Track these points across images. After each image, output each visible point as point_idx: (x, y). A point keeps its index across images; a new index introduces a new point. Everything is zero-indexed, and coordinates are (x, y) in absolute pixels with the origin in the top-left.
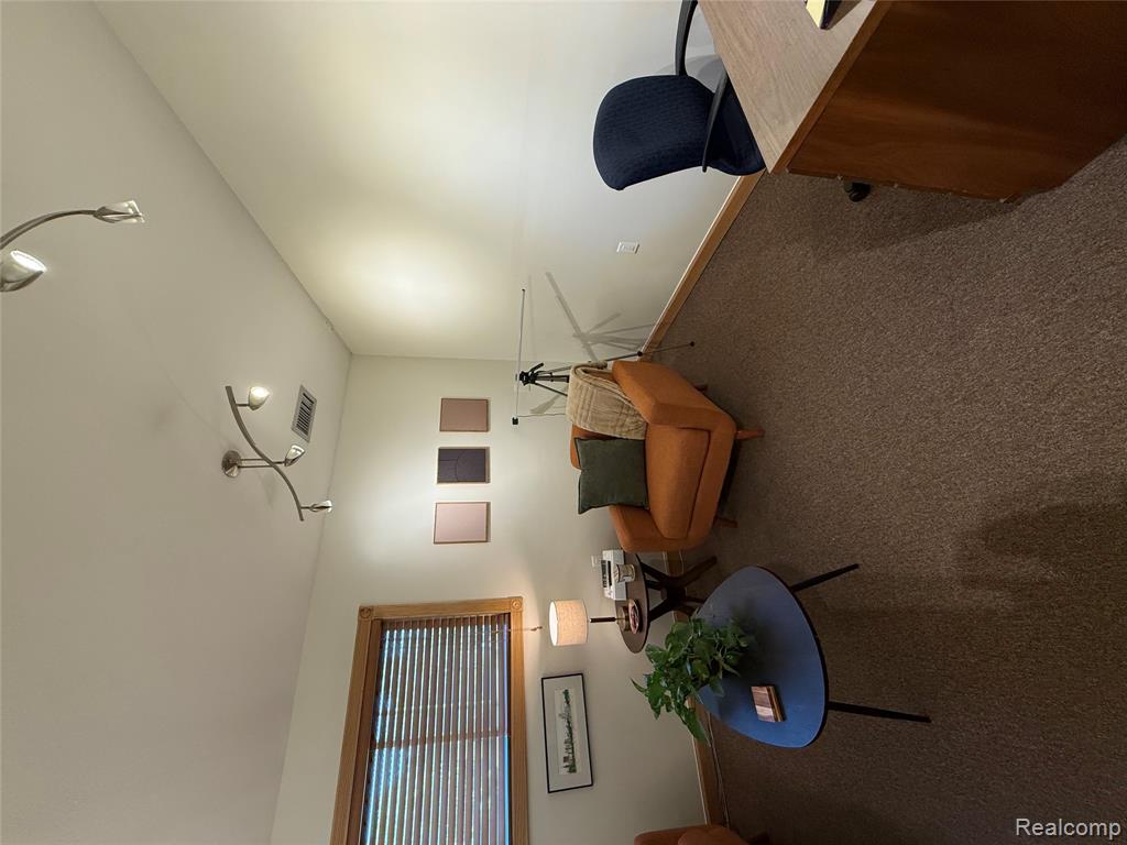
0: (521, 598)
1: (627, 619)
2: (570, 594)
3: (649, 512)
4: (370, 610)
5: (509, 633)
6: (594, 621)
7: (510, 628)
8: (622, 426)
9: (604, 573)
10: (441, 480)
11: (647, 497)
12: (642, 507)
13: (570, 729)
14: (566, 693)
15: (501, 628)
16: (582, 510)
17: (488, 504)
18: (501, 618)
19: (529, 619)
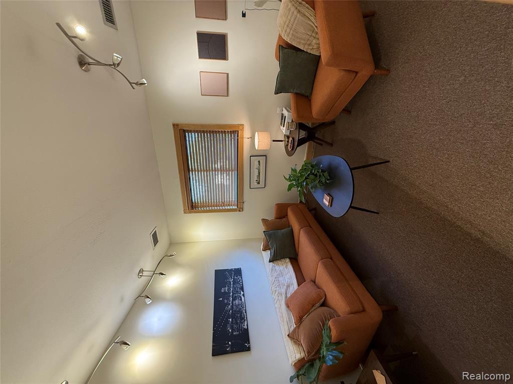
0: (243, 125)
1: (288, 142)
2: (265, 129)
3: (310, 100)
4: (177, 125)
5: (238, 139)
6: (274, 141)
7: (238, 137)
8: (309, 45)
9: (282, 119)
10: (201, 57)
11: (311, 94)
12: (308, 97)
13: (259, 173)
14: (259, 161)
15: (234, 136)
16: (276, 93)
17: (228, 74)
18: (234, 132)
19: (246, 133)
